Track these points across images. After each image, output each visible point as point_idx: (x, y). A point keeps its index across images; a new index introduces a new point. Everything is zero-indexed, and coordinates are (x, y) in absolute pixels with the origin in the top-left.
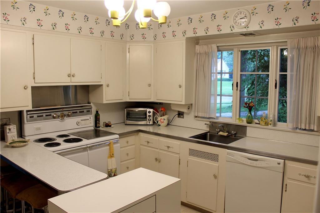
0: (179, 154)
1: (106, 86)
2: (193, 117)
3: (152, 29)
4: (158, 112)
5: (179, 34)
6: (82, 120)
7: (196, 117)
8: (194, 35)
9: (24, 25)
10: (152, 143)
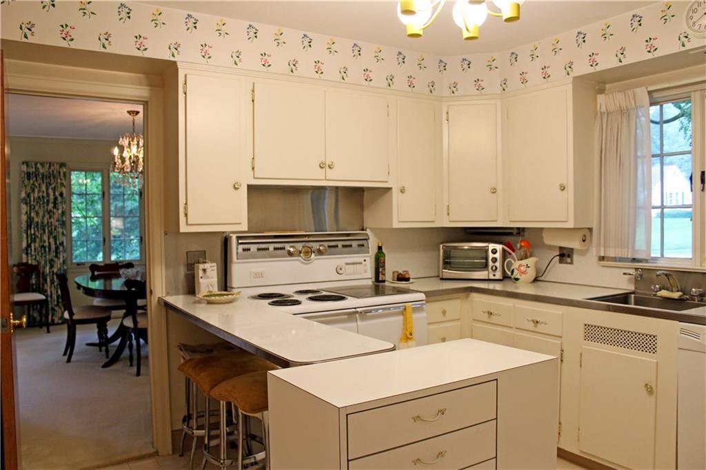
0: (561, 337)
1: (399, 191)
2: (596, 259)
3: (496, 68)
4: (514, 251)
5: (557, 72)
6: (347, 264)
7: (602, 258)
8: (592, 70)
9: (236, 64)
10: (500, 315)
